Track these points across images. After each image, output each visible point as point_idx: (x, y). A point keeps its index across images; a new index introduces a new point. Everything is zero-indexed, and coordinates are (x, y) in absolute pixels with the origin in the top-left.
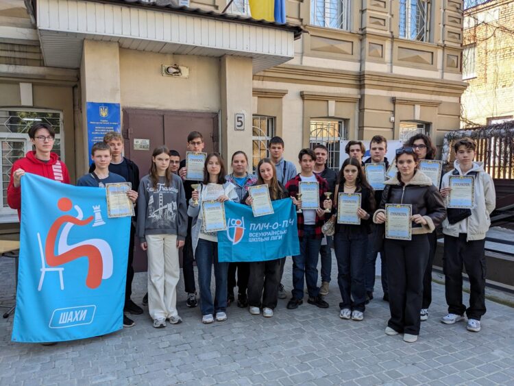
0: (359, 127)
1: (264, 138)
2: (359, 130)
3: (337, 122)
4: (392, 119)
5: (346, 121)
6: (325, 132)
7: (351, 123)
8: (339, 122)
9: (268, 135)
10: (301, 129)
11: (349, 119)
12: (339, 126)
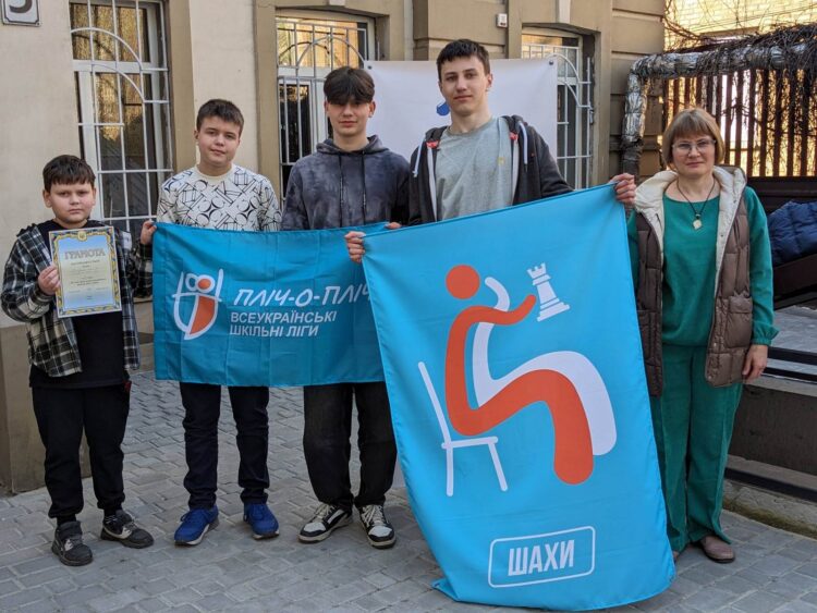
0: (416, 41)
1: (132, 67)
2: (415, 49)
3: (354, 25)
4: (502, 18)
5: (379, 20)
6: (320, 52)
7: (393, 24)
8: (360, 25)
9: (147, 59)
10: (250, 42)
11: (388, 16)
12: (361, 35)
